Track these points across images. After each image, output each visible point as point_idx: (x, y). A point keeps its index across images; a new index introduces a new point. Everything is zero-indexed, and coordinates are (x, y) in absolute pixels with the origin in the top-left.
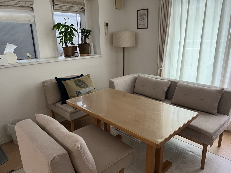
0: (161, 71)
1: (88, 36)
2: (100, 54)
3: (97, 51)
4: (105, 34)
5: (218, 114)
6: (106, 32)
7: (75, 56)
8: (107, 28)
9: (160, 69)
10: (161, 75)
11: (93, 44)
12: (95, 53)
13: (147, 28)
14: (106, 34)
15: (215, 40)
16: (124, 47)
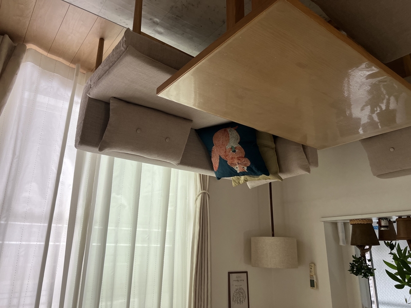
0: (203, 186)
1: (353, 261)
2: (324, 222)
3: (330, 228)
4: (315, 265)
5: (110, 99)
6: (313, 268)
7: (386, 218)
8: (311, 276)
9: (204, 191)
10: (203, 178)
11: (341, 243)
12: (335, 224)
13: (229, 273)
14: (313, 265)
15: (109, 245)
16: (273, 235)
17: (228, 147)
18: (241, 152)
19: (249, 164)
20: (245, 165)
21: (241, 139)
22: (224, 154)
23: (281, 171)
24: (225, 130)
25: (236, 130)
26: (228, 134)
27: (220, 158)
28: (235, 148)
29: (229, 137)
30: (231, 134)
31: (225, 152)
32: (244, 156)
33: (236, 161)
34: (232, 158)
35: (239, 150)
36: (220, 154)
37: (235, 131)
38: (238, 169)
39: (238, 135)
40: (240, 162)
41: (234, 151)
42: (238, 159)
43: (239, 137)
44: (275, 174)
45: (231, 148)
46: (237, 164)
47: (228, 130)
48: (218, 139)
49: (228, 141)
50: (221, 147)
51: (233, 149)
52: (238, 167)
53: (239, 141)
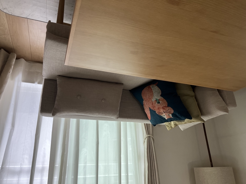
0: (148, 132)
5: (56, 77)
9: (149, 135)
17: (154, 100)
18: (164, 103)
19: (172, 111)
20: (170, 113)
21: (162, 92)
22: (152, 106)
23: (202, 114)
24: (149, 87)
25: (157, 85)
26: (152, 90)
27: (150, 110)
28: (159, 100)
29: (152, 92)
30: (154, 90)
31: (152, 104)
32: (167, 106)
33: (162, 111)
34: (158, 108)
35: (162, 101)
36: (149, 106)
37: (157, 87)
38: (165, 116)
39: (159, 89)
40: (165, 111)
41: (159, 103)
42: (163, 108)
43: (160, 91)
44: (198, 117)
45: (156, 101)
46: (163, 112)
47: (151, 87)
48: (145, 94)
49: (152, 95)
50: (149, 101)
51: (158, 101)
52: (164, 115)
53: (160, 94)
